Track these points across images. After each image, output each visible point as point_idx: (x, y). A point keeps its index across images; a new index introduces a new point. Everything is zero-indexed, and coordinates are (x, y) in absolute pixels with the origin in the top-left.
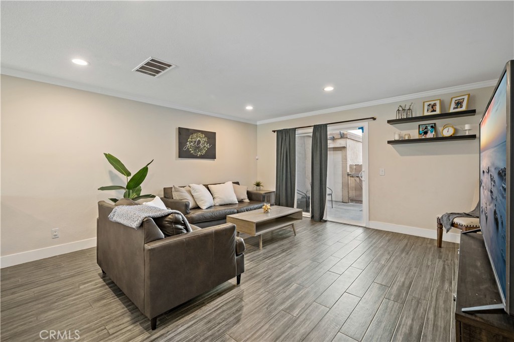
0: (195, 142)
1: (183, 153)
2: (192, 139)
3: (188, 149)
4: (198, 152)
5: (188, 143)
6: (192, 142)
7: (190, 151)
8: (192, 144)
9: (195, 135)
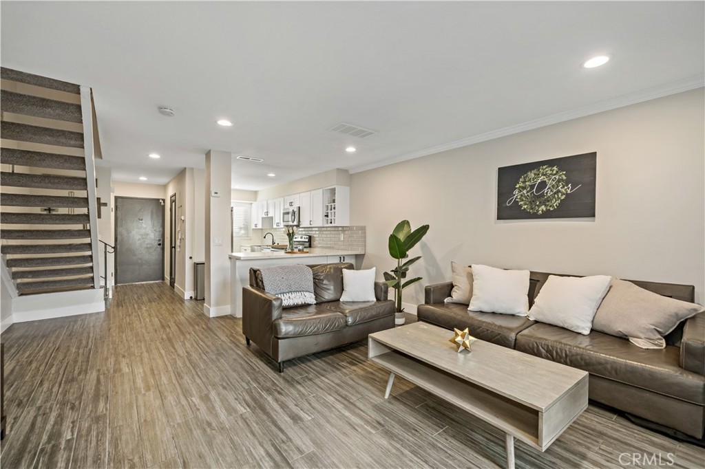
0: (532, 187)
1: (508, 211)
2: (524, 182)
3: (516, 202)
4: (539, 206)
5: (516, 192)
6: (524, 188)
7: (521, 206)
8: (525, 192)
9: (531, 175)
